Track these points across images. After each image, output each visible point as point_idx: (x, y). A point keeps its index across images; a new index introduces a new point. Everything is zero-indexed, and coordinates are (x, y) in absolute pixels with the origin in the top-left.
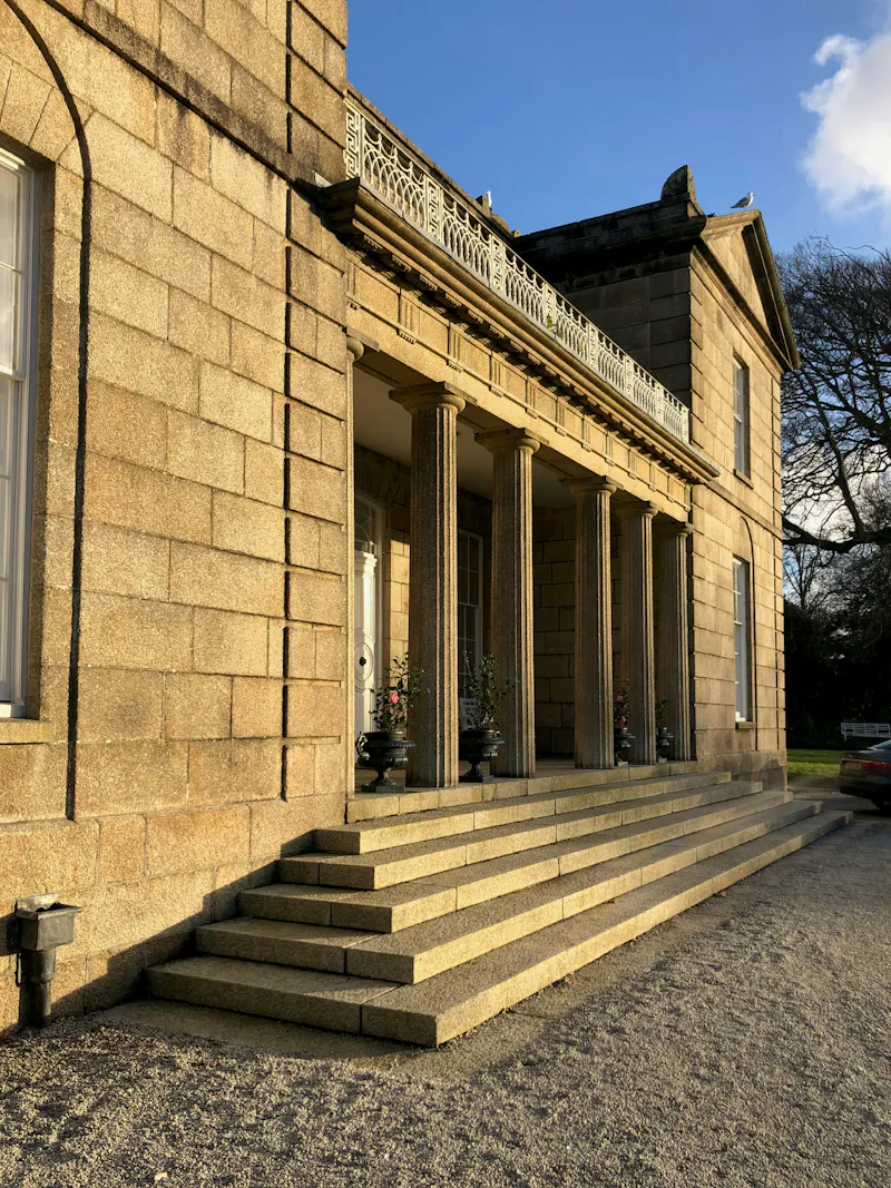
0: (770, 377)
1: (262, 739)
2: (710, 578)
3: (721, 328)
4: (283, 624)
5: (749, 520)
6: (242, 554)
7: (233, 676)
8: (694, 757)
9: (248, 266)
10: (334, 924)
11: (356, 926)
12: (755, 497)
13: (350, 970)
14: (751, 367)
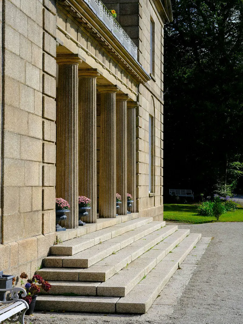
0: (161, 26)
1: (38, 211)
2: (143, 127)
3: (147, 6)
4: (42, 164)
5: (154, 97)
6: (34, 138)
7: (32, 187)
8: (137, 211)
9: (35, 20)
10: (80, 280)
11: (90, 280)
12: (156, 85)
13: (98, 294)
14: (155, 22)
